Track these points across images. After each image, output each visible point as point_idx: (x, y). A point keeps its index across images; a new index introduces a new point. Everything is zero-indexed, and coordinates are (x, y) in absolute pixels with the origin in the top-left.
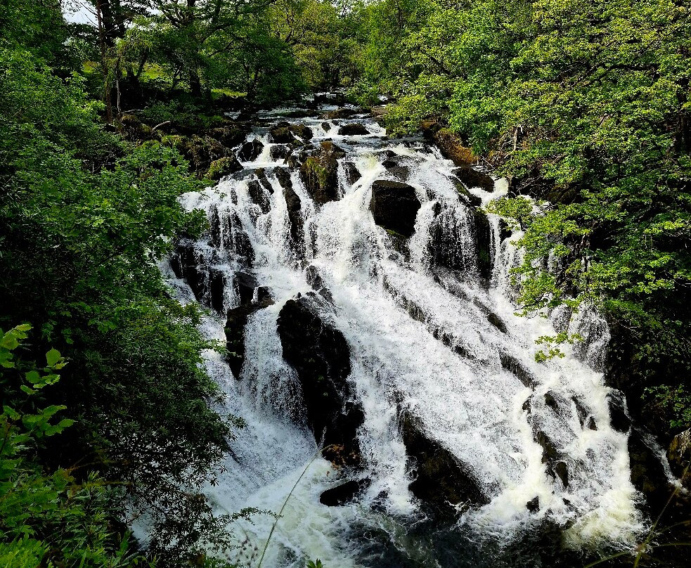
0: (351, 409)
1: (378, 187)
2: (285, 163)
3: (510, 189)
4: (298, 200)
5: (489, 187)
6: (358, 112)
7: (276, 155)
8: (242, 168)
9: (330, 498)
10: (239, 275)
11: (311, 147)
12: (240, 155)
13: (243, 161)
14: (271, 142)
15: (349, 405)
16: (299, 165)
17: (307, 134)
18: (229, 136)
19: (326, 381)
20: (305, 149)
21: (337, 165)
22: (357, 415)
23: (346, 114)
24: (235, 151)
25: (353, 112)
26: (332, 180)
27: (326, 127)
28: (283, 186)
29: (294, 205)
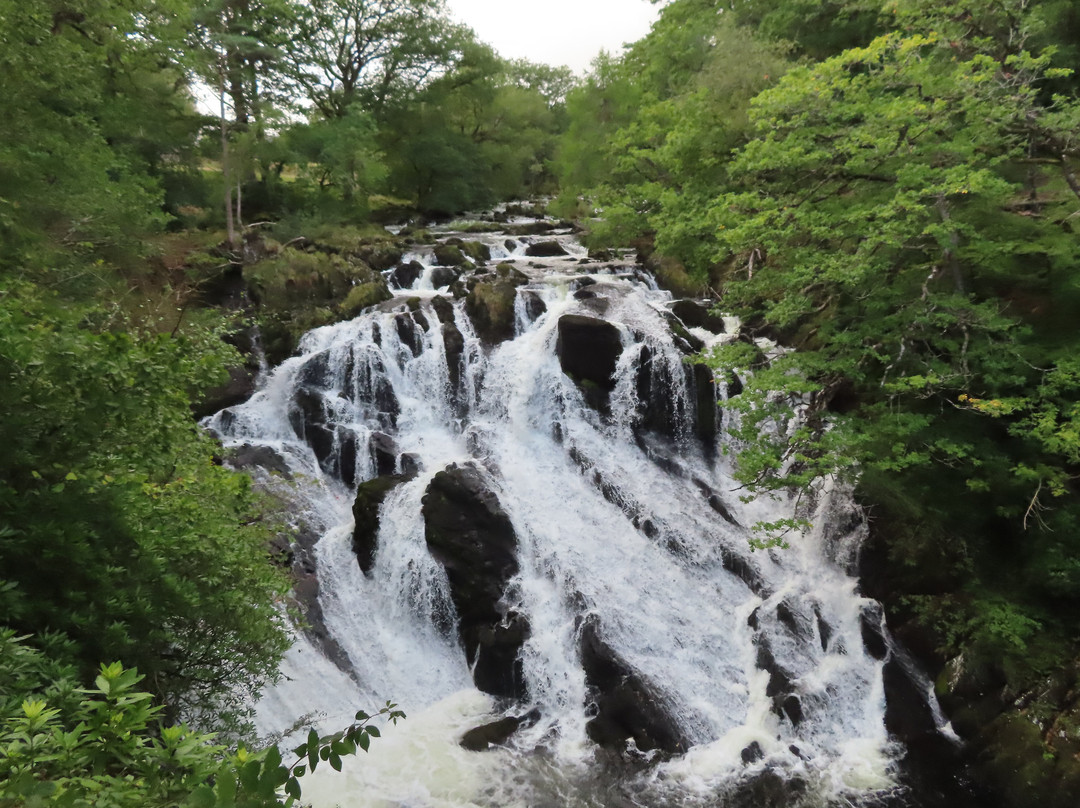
0: (515, 621)
1: (567, 325)
2: (449, 291)
3: (743, 330)
4: (459, 339)
5: (716, 327)
6: (557, 227)
7: (437, 281)
8: (391, 296)
9: (475, 740)
10: (376, 437)
11: (485, 271)
12: (392, 280)
13: (396, 287)
14: (434, 264)
15: (512, 615)
16: (466, 294)
17: (483, 253)
18: (380, 256)
20: (477, 273)
21: (515, 294)
23: (541, 229)
24: (386, 276)
25: (551, 227)
26: (509, 314)
27: (510, 246)
28: (442, 321)
29: (454, 345)
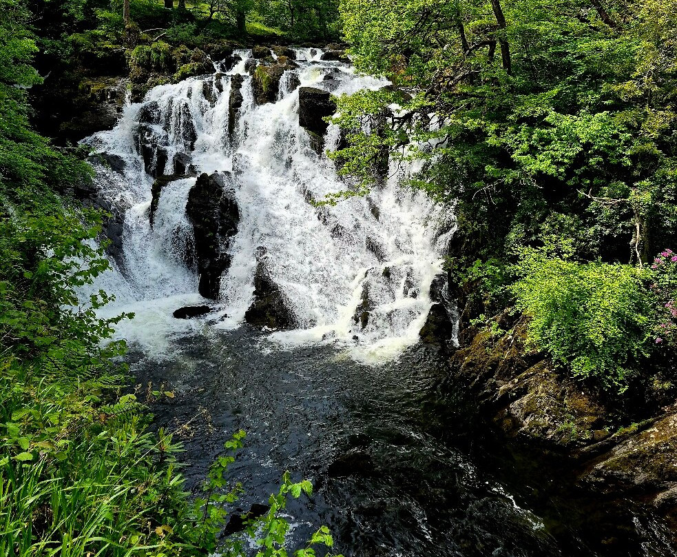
1: (302, 92)
4: (240, 99)
7: (247, 67)
9: (181, 313)
15: (224, 255)
16: (254, 73)
18: (219, 51)
19: (214, 237)
21: (283, 75)
22: (226, 263)
26: (274, 85)
28: (233, 88)
29: (236, 103)
